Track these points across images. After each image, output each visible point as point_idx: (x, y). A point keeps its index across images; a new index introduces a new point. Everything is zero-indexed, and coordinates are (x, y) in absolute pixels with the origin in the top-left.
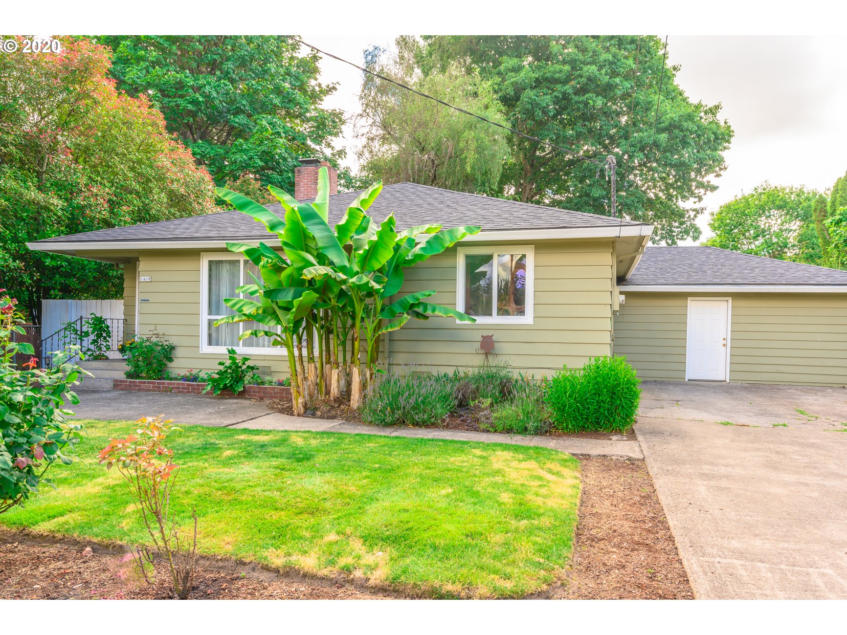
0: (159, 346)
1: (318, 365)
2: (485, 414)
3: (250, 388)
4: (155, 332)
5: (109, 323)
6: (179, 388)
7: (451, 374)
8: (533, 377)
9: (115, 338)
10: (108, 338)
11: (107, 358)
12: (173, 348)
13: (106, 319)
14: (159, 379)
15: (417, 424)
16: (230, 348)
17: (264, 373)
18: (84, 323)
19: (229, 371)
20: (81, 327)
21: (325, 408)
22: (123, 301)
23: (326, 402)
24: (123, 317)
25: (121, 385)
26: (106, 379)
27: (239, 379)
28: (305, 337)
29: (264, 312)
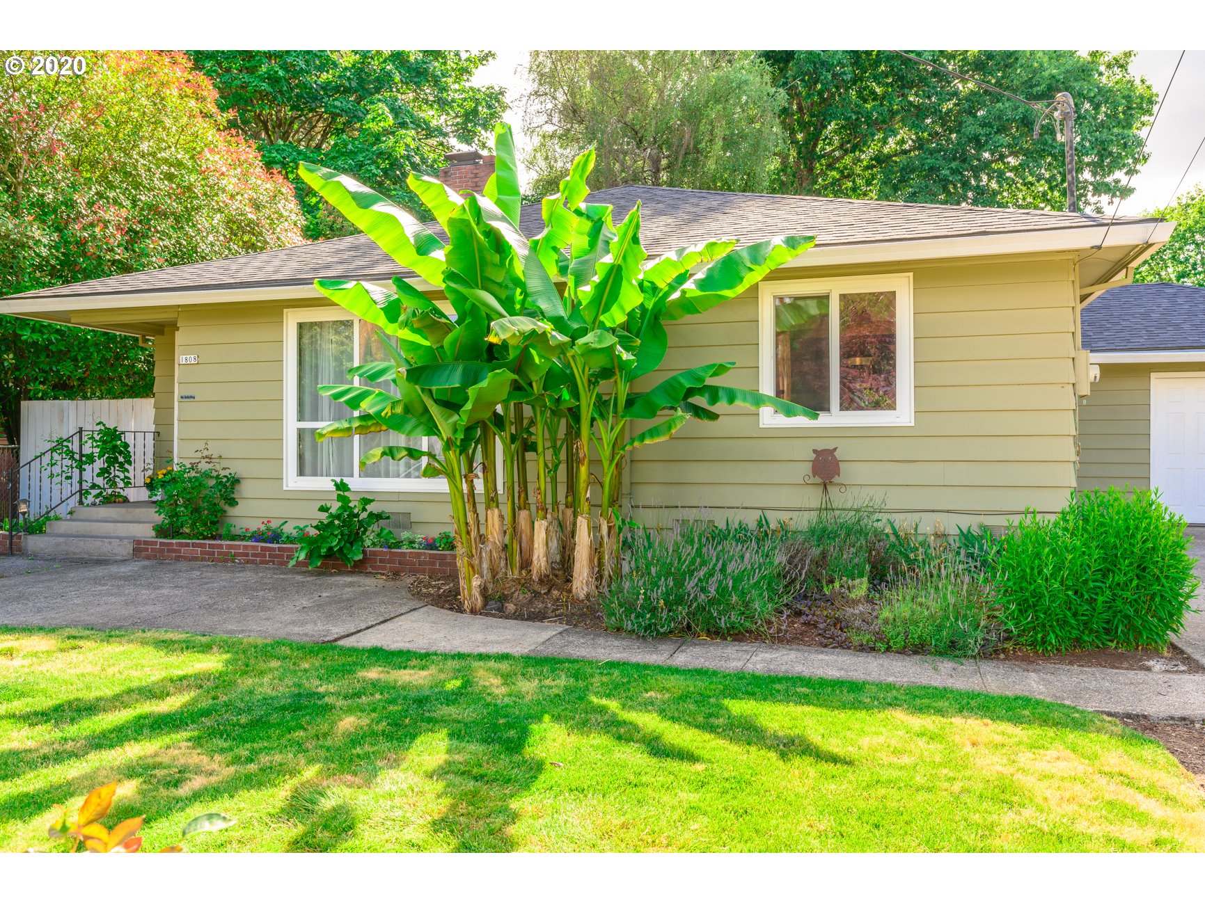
0: (212, 477)
1: (507, 511)
2: (861, 613)
3: (374, 553)
4: (205, 453)
5: (129, 439)
6: (247, 555)
7: (752, 525)
8: (916, 529)
9: (139, 465)
10: (127, 466)
11: (126, 500)
12: (236, 481)
13: (123, 433)
14: (213, 538)
15: (717, 633)
16: (338, 480)
17: (399, 526)
18: (84, 439)
19: (337, 522)
20: (81, 446)
21: (522, 596)
22: (152, 401)
23: (525, 584)
24: (153, 428)
25: (146, 550)
26: (121, 538)
27: (354, 537)
28: (479, 457)
29: (407, 410)
